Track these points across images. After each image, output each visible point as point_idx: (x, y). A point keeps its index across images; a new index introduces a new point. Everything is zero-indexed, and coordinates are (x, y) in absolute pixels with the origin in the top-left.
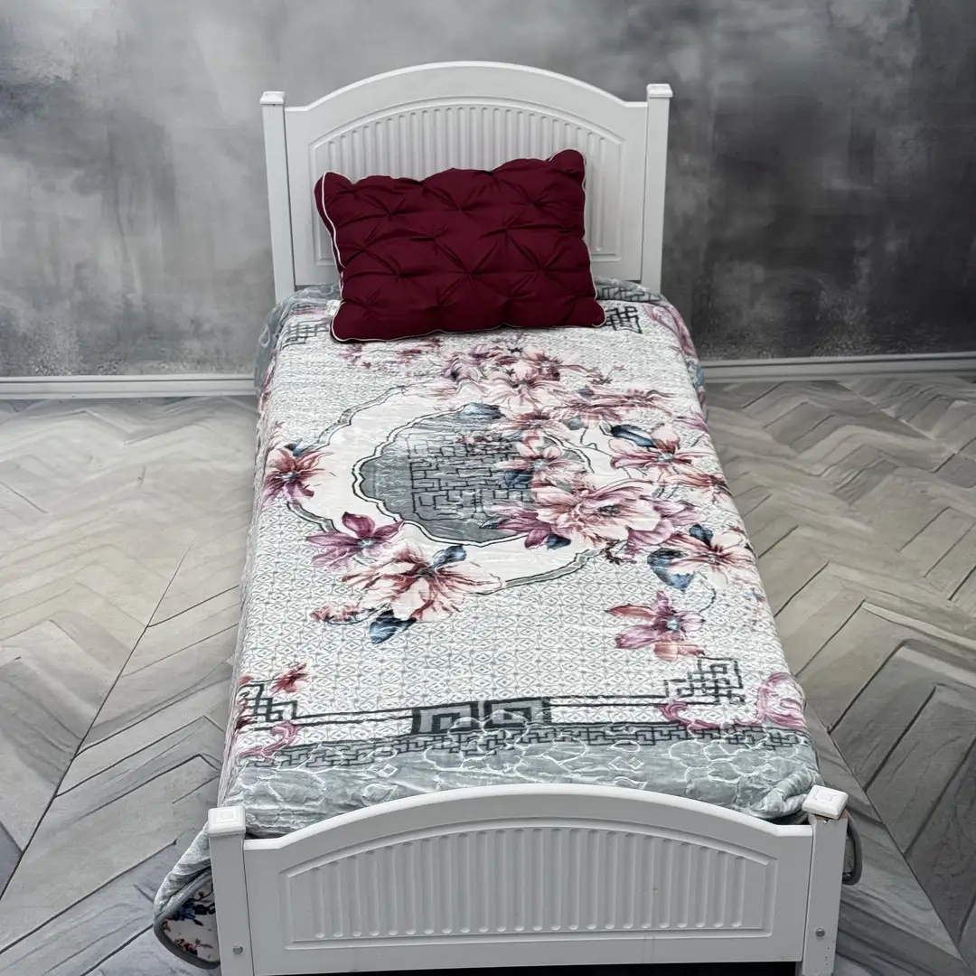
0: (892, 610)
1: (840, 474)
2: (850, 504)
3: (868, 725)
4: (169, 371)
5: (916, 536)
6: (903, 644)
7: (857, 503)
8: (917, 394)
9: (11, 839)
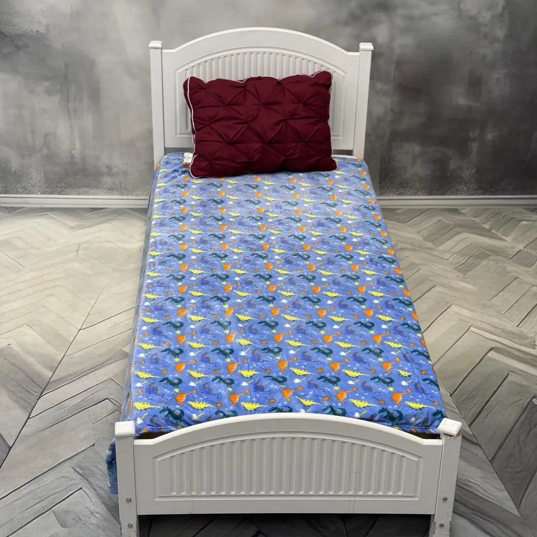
0: (486, 331)
1: (460, 258)
2: (464, 275)
3: (472, 392)
4: (93, 194)
5: (499, 293)
6: (492, 349)
7: (468, 274)
8: (502, 217)
9: (4, 440)
